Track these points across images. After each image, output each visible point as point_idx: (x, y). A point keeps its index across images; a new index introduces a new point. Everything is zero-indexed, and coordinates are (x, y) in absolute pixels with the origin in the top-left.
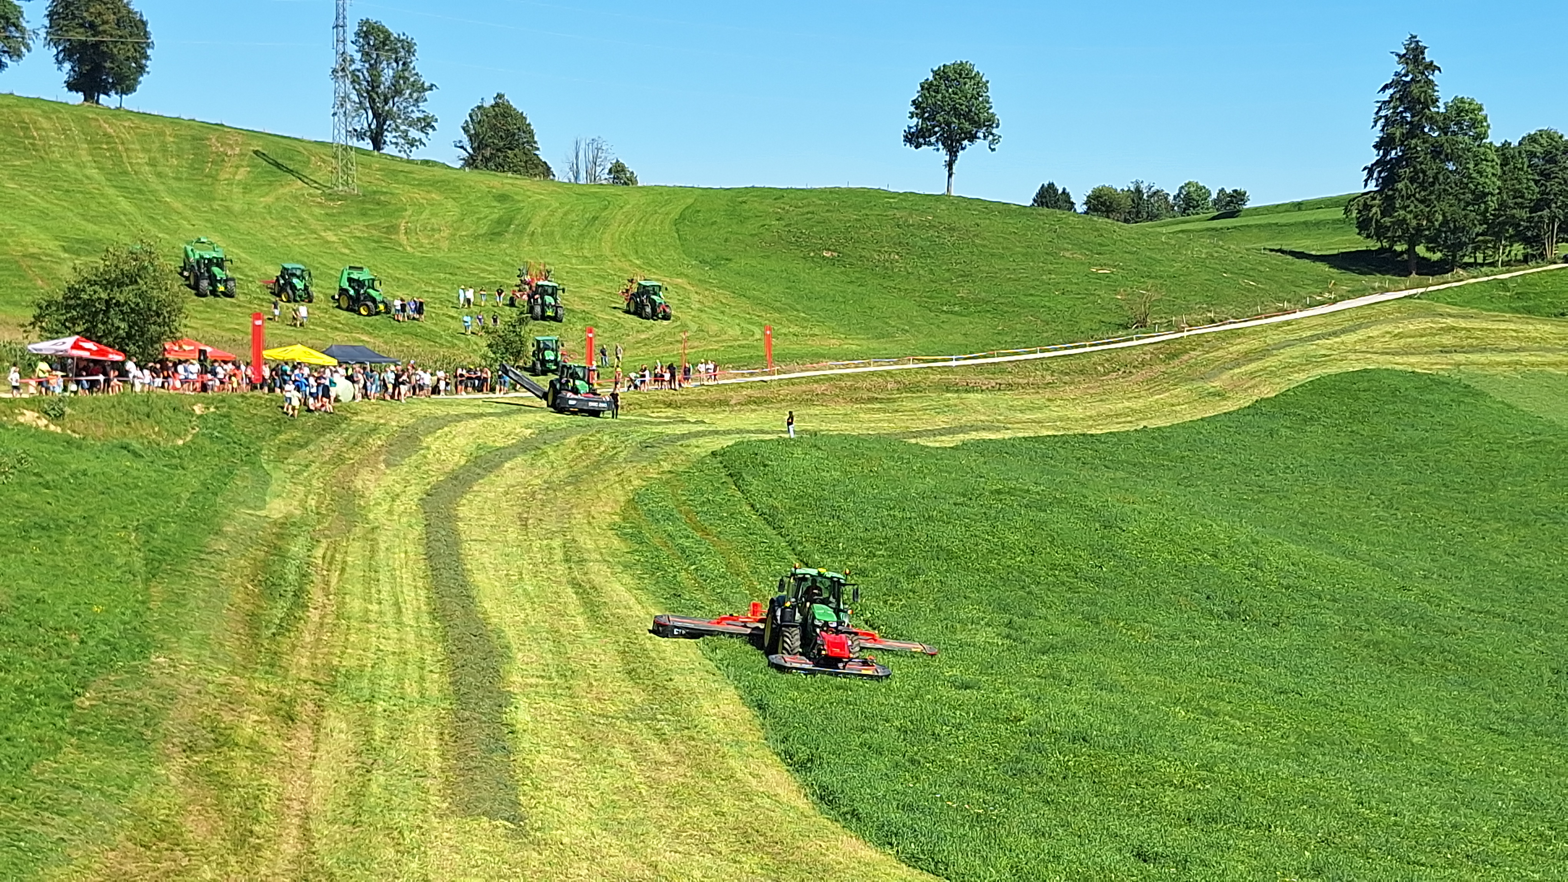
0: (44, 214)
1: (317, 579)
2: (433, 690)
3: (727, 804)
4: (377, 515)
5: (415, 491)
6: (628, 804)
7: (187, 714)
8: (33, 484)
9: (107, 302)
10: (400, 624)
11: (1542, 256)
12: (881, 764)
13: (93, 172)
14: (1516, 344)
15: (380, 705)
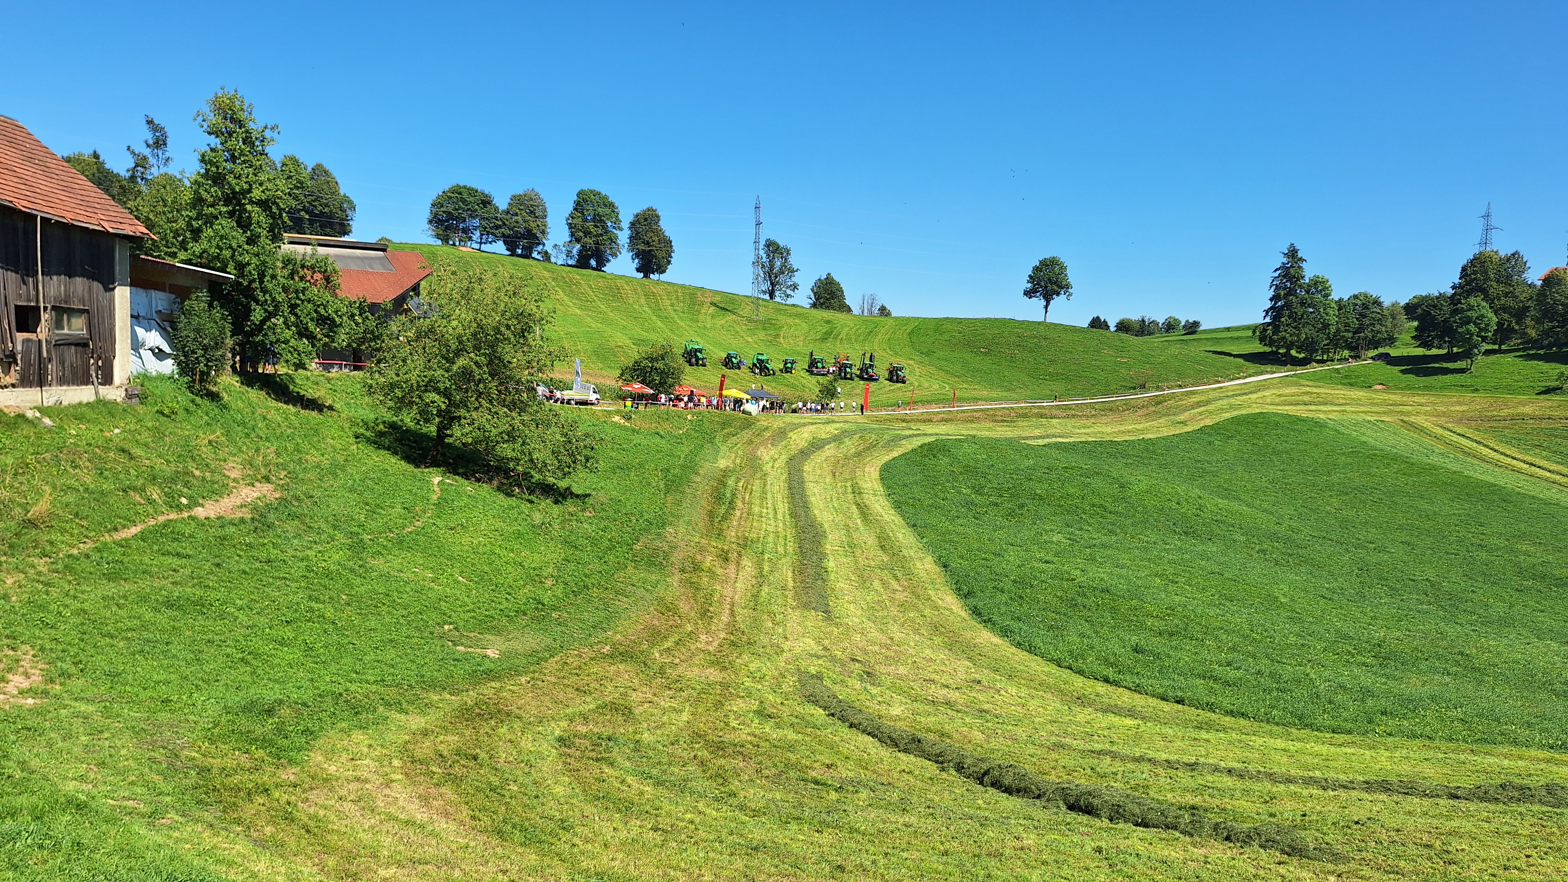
0: (625, 328)
1: (739, 496)
2: (790, 550)
3: (927, 612)
4: (767, 468)
5: (784, 457)
6: (879, 608)
7: (682, 555)
8: (618, 449)
9: (651, 368)
10: (776, 518)
11: (1359, 357)
12: (1004, 598)
13: (647, 309)
14: (1344, 401)
15: (766, 556)
